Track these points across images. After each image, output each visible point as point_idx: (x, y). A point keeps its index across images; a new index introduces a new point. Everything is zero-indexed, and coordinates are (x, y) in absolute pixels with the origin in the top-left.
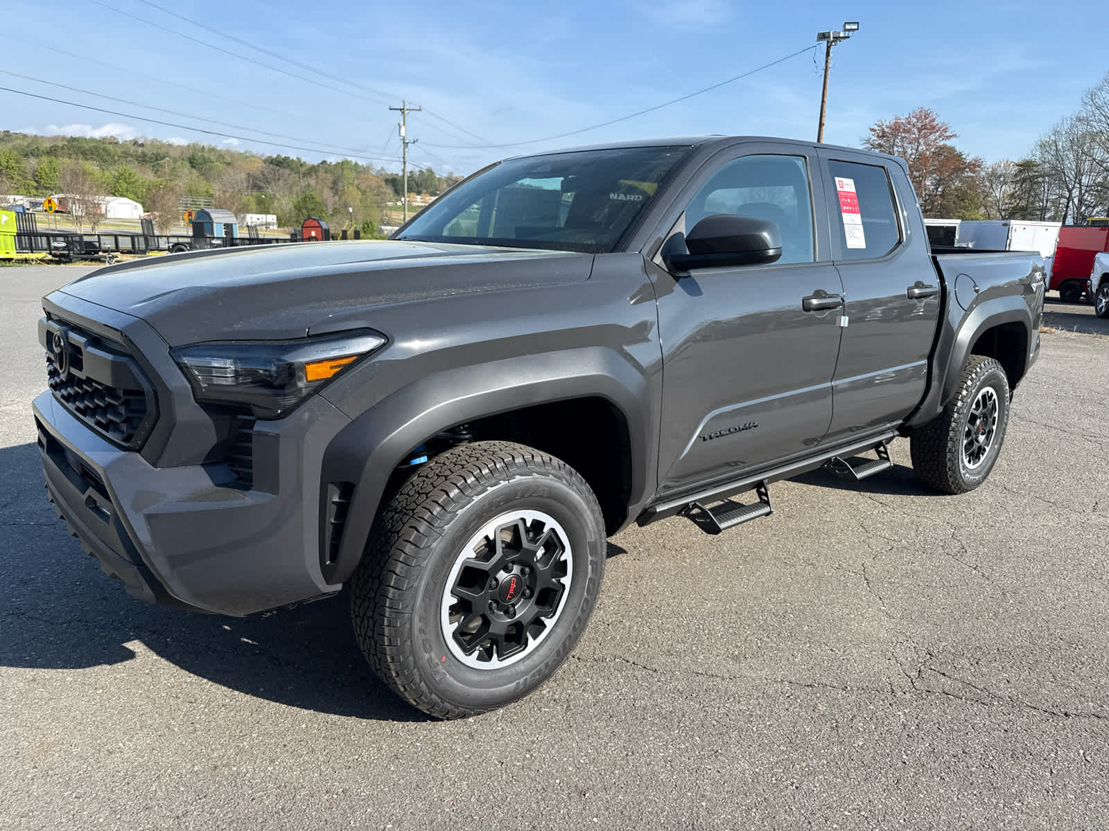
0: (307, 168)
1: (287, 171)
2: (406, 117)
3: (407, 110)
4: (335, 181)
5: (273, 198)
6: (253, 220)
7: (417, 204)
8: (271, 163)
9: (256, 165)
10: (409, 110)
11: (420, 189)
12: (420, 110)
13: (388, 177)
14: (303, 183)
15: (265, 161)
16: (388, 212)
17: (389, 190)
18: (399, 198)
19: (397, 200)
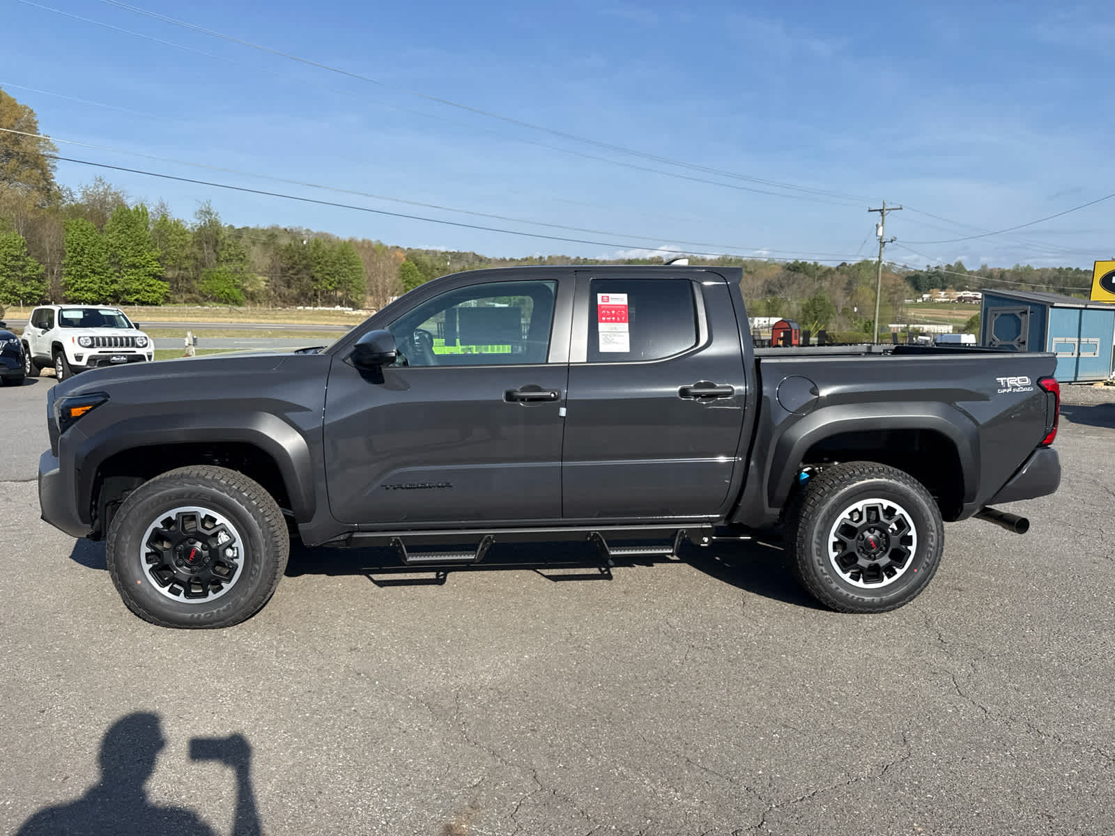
0: (823, 271)
1: (802, 276)
2: (886, 217)
3: (887, 210)
4: (850, 281)
5: (784, 300)
6: (760, 323)
7: (939, 300)
8: (789, 269)
9: (776, 272)
10: (890, 210)
11: (945, 284)
12: (901, 209)
13: (910, 275)
14: (816, 286)
15: (783, 267)
16: (904, 310)
17: (908, 287)
18: (920, 295)
19: (918, 298)
